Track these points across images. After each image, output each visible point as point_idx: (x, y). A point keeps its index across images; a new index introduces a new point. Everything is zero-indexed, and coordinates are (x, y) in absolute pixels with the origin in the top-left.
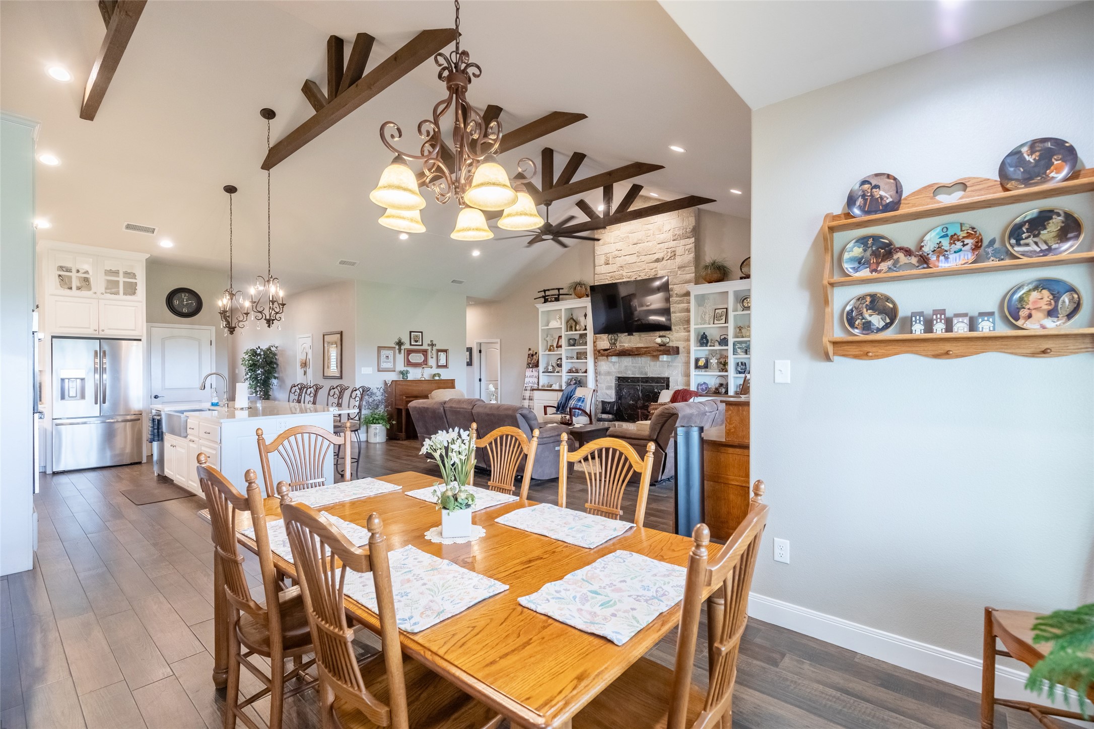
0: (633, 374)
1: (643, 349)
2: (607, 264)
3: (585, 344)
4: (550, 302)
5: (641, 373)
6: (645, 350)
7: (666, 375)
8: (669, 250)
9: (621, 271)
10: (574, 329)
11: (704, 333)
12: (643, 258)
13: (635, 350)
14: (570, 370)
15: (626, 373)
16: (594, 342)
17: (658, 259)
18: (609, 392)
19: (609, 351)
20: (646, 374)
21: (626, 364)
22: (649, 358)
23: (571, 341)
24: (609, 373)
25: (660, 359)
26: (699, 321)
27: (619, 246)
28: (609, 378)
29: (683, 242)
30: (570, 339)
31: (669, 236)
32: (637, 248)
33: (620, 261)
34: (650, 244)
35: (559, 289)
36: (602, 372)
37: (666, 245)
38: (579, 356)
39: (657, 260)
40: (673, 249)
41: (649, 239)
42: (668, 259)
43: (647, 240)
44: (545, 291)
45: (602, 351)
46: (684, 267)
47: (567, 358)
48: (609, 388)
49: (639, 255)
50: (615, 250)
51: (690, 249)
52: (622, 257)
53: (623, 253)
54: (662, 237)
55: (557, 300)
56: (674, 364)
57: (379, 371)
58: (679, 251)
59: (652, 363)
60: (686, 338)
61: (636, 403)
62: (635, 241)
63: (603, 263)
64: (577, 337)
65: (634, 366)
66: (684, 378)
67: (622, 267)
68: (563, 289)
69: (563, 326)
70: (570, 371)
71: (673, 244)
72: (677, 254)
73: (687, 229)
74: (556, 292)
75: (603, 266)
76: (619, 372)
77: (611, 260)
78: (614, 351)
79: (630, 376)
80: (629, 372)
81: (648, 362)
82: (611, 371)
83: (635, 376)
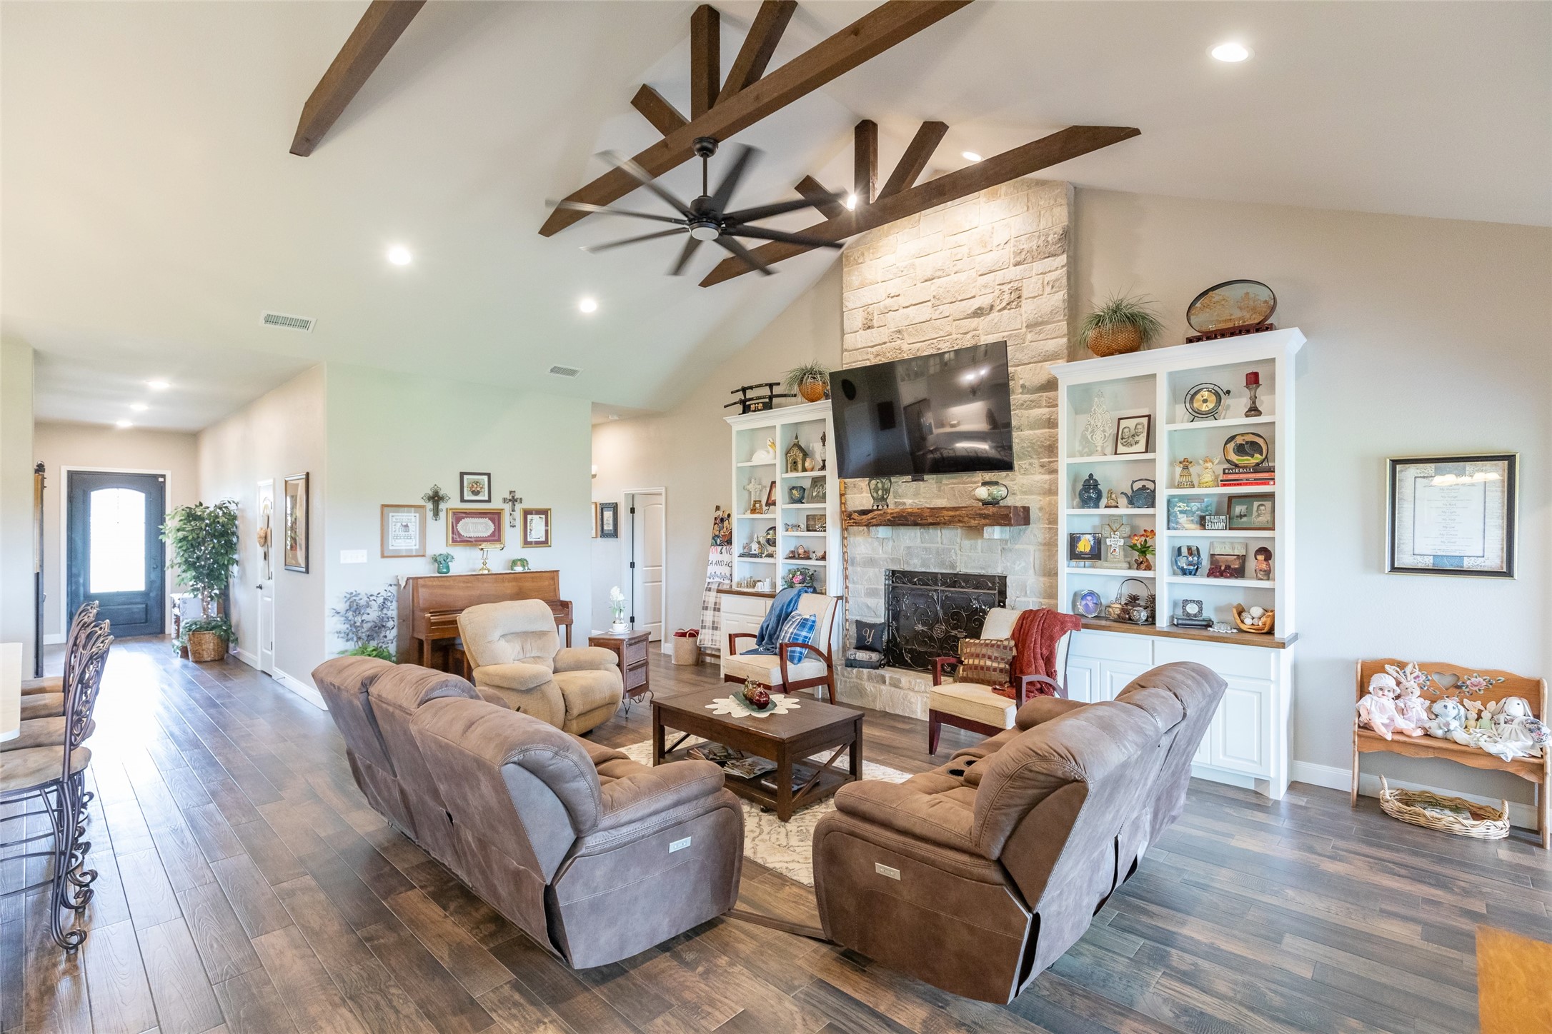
0: (922, 566)
1: (945, 513)
2: (869, 328)
3: (823, 498)
4: (755, 411)
5: (943, 564)
6: (951, 513)
7: (997, 570)
8: (1006, 288)
9: (899, 342)
10: (800, 466)
11: (1091, 476)
12: (947, 310)
13: (927, 513)
14: (793, 552)
15: (908, 563)
16: (842, 495)
17: (979, 308)
18: (871, 602)
19: (870, 515)
20: (953, 566)
21: (908, 543)
22: (959, 531)
23: (794, 491)
24: (871, 562)
25: (986, 536)
26: (1078, 447)
27: (892, 288)
28: (871, 572)
29: (1038, 266)
30: (793, 488)
31: (1007, 254)
32: (933, 288)
33: (895, 320)
34: (962, 277)
35: (771, 386)
36: (858, 558)
37: (999, 277)
38: (811, 523)
39: (978, 313)
40: (1015, 285)
41: (960, 265)
42: (1004, 308)
43: (955, 269)
44: (744, 390)
45: (855, 516)
46: (1042, 323)
47: (787, 527)
48: (871, 593)
49: (938, 302)
50: (884, 296)
51: (1057, 280)
52: (901, 311)
53: (902, 301)
54: (989, 259)
55: (768, 406)
56: (1017, 547)
57: (383, 556)
58: (1029, 288)
59: (967, 543)
60: (1047, 486)
61: (931, 629)
62: (928, 274)
63: (860, 325)
64: (807, 484)
65: (926, 549)
66: (1042, 579)
67: (899, 332)
68: (779, 384)
69: (779, 461)
70: (793, 555)
71: (1014, 272)
72: (1025, 294)
73: (1047, 235)
74: (766, 391)
75: (861, 332)
76: (892, 560)
77: (876, 317)
78: (881, 515)
79: (917, 570)
80: (916, 561)
81: (958, 540)
82: (876, 556)
83: (928, 571)
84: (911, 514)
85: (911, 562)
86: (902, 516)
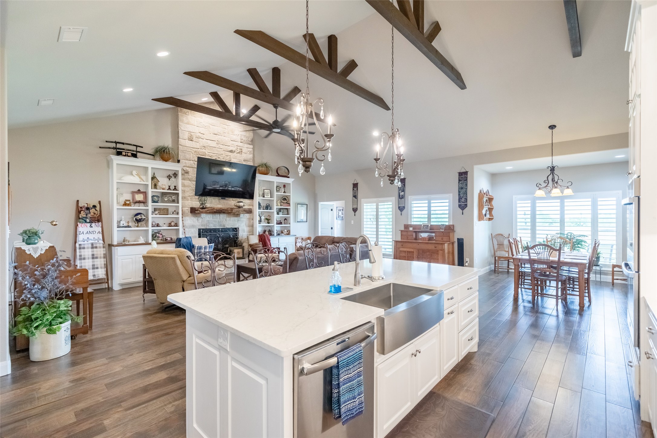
0: (214, 226)
2: (191, 140)
3: (173, 202)
4: (125, 156)
5: (221, 225)
7: (238, 227)
8: (239, 147)
9: (204, 150)
10: (158, 187)
12: (222, 147)
15: (208, 226)
17: (232, 150)
20: (224, 226)
21: (208, 219)
22: (225, 215)
23: (155, 198)
24: (193, 226)
25: (241, 216)
27: (202, 130)
28: (193, 230)
29: (246, 145)
30: (154, 196)
31: (238, 139)
32: (217, 137)
33: (203, 142)
34: (226, 138)
35: (137, 146)
36: (188, 224)
37: (236, 144)
39: (231, 151)
40: (241, 148)
42: (238, 153)
43: (224, 135)
44: (116, 143)
46: (247, 161)
49: (218, 143)
50: (198, 132)
51: (250, 151)
52: (205, 140)
53: (205, 137)
54: (234, 137)
55: (135, 156)
56: (243, 220)
58: (244, 150)
59: (228, 219)
61: (218, 246)
62: (216, 133)
63: (187, 138)
64: (160, 196)
65: (214, 221)
67: (204, 147)
68: (141, 147)
69: (150, 184)
70: (154, 225)
71: (241, 144)
72: (243, 152)
73: (248, 138)
74: (134, 148)
75: (187, 140)
76: (202, 225)
77: (194, 138)
78: (212, 209)
79: (212, 228)
80: (211, 225)
81: (225, 218)
82: (195, 224)
83: (215, 228)
84: (224, 210)
86: (220, 210)
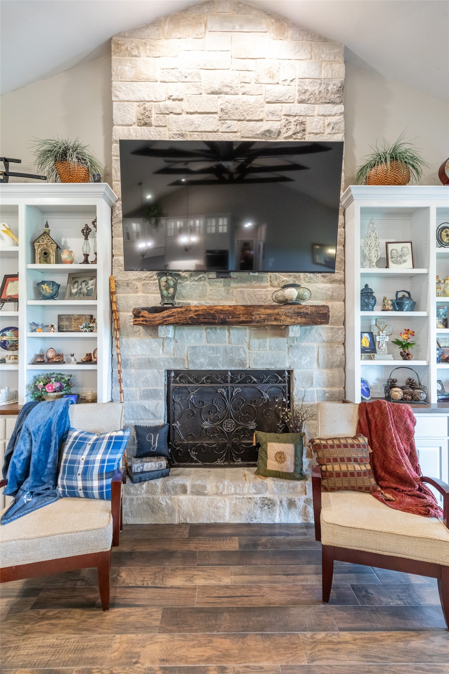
0: (210, 364)
1: (263, 311)
2: (146, 124)
3: (91, 294)
5: (232, 361)
6: (269, 311)
7: (285, 366)
8: (292, 119)
10: (53, 258)
11: (368, 284)
13: (240, 311)
14: (41, 356)
15: (193, 363)
16: (112, 293)
17: (268, 131)
18: (149, 404)
19: (165, 313)
20: (242, 363)
21: (193, 343)
22: (248, 331)
23: (45, 287)
24: (149, 363)
25: (291, 334)
27: (176, 90)
28: (149, 373)
29: (320, 109)
30: (43, 282)
31: (293, 91)
32: (220, 101)
33: (177, 123)
34: (251, 99)
35: (7, 161)
36: (132, 359)
37: (285, 108)
38: (65, 323)
39: (267, 135)
40: (301, 119)
41: (247, 88)
42: (290, 137)
43: (243, 90)
45: (145, 313)
47: (34, 327)
48: (150, 395)
49: (226, 117)
50: (164, 97)
51: (336, 123)
52: (184, 116)
53: (185, 106)
54: (277, 91)
56: (303, 344)
58: (313, 125)
59: (255, 342)
62: (216, 87)
63: (135, 120)
64: (62, 280)
65: (212, 348)
66: (325, 371)
68: (19, 161)
69: (23, 250)
70: (41, 359)
71: (301, 107)
72: (308, 128)
73: (328, 85)
74: (2, 167)
75: (135, 127)
76: (175, 360)
77: (154, 116)
78: (182, 313)
79: (203, 369)
80: (202, 360)
81: (247, 339)
82: (155, 357)
83: (215, 369)
84: (221, 312)
85: (198, 361)
86: (209, 314)
